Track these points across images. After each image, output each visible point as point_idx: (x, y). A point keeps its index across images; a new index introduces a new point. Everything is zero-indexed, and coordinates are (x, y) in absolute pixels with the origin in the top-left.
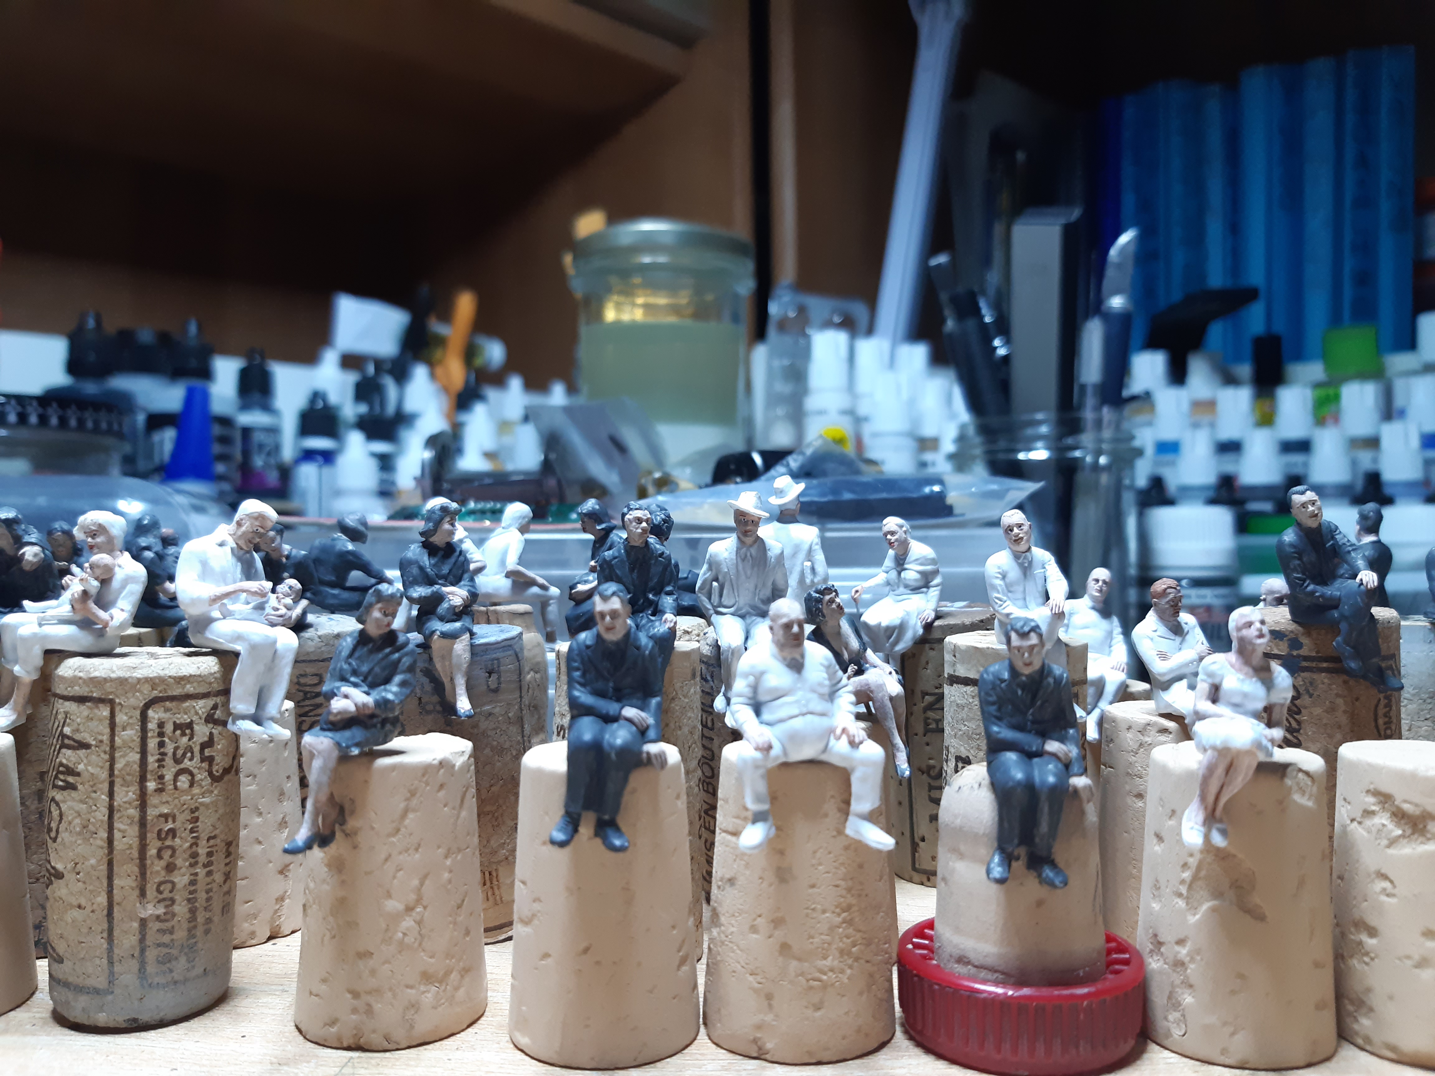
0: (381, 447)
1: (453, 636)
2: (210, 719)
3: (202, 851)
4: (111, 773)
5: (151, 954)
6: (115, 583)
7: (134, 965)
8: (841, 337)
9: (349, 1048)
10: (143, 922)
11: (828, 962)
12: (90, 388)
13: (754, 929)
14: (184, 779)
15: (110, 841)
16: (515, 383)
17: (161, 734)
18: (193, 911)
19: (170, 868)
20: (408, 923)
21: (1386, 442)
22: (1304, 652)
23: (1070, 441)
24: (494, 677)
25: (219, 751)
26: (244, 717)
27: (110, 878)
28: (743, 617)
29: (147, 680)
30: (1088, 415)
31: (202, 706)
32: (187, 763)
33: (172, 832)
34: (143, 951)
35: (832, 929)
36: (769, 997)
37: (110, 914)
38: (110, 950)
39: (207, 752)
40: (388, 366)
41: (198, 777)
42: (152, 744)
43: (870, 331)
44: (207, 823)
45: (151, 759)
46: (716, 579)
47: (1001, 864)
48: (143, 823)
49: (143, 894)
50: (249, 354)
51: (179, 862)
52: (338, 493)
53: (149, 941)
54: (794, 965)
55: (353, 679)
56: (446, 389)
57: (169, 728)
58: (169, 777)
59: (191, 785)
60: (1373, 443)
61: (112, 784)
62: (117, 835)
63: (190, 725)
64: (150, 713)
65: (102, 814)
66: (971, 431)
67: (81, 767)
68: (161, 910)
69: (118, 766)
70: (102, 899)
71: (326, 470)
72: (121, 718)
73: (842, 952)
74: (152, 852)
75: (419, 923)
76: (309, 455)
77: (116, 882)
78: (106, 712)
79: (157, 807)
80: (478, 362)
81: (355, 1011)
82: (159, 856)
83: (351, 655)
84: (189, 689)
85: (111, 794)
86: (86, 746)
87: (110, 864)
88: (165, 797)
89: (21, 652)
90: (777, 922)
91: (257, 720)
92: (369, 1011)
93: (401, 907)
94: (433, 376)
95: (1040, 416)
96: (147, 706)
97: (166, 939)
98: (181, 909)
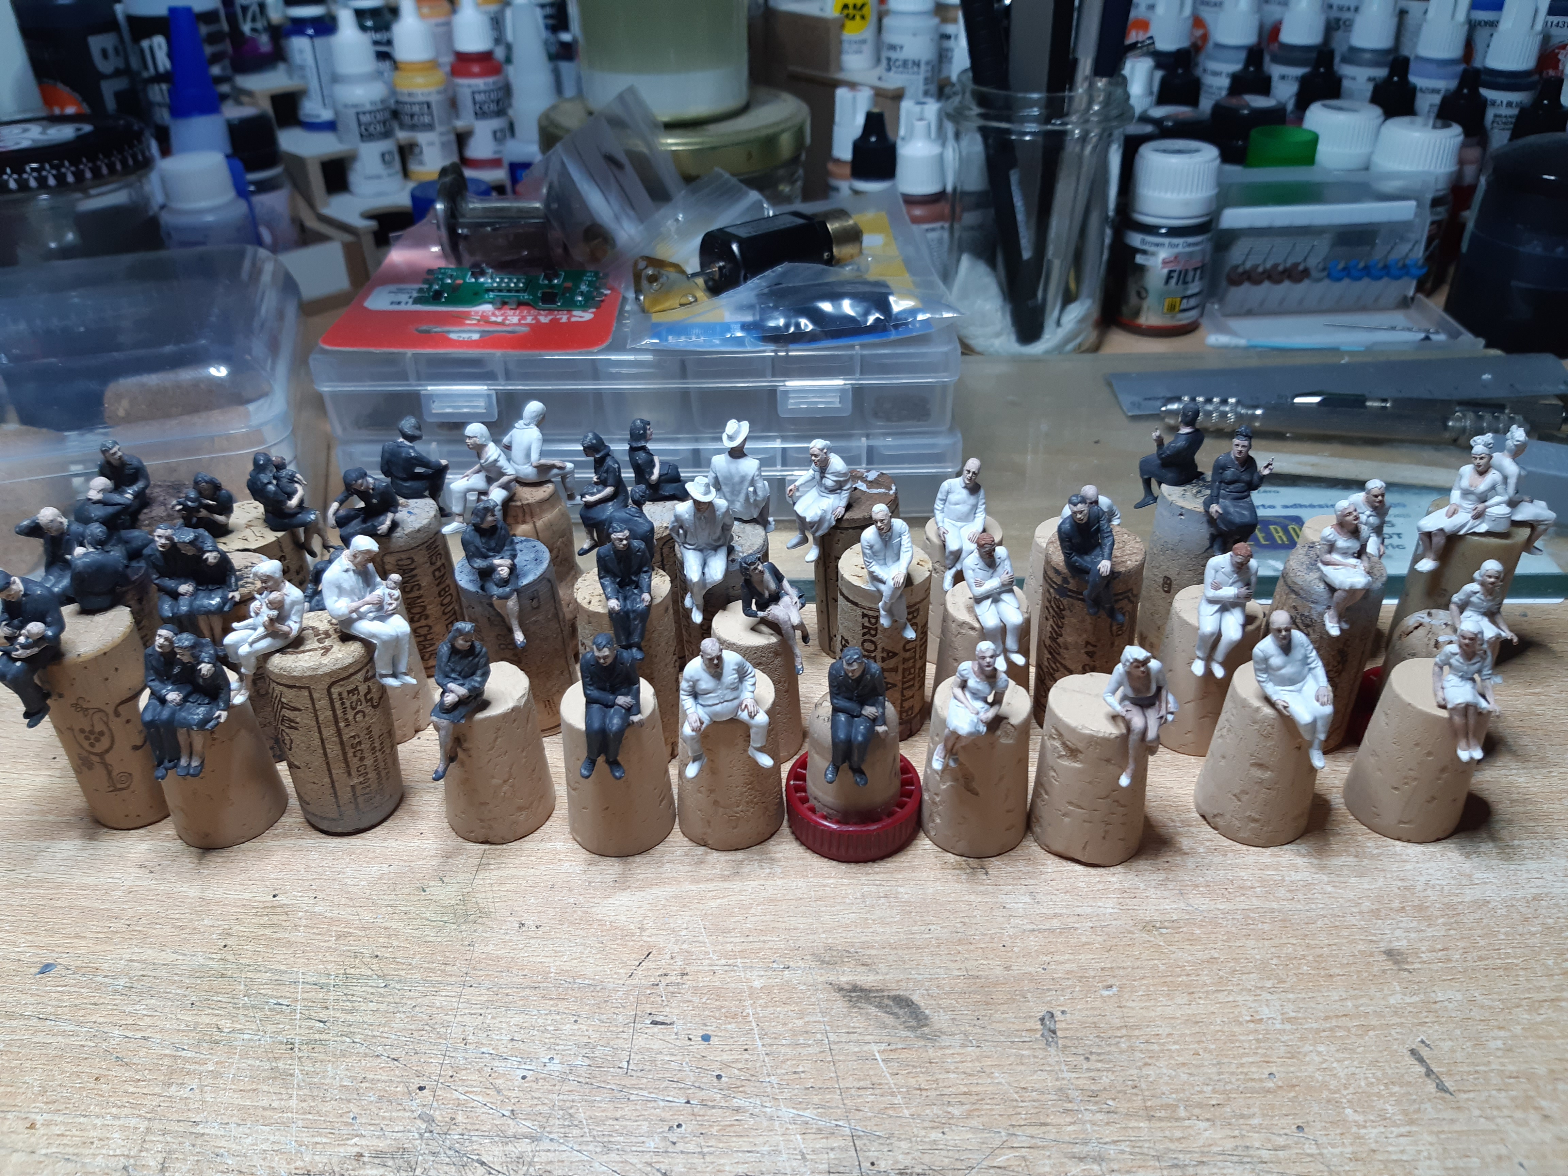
1: (506, 597)
2: (366, 679)
3: (377, 744)
4: (318, 722)
5: (360, 800)
6: (287, 606)
7: (353, 806)
9: (482, 843)
10: (353, 787)
11: (740, 808)
13: (700, 792)
14: (359, 716)
15: (325, 754)
17: (341, 699)
18: (379, 774)
19: (362, 759)
20: (506, 788)
22: (1070, 587)
24: (535, 601)
25: (375, 695)
26: (386, 676)
27: (329, 770)
28: (701, 550)
29: (326, 674)
31: (360, 676)
32: (359, 708)
33: (360, 743)
34: (356, 799)
35: (742, 794)
36: (709, 822)
37: (333, 786)
38: (337, 802)
39: (369, 697)
41: (367, 711)
42: (337, 705)
44: (376, 732)
45: (338, 712)
46: (681, 527)
47: (832, 773)
48: (342, 743)
49: (350, 774)
51: (366, 755)
52: (336, 78)
53: (358, 793)
54: (721, 810)
55: (453, 675)
57: (345, 695)
58: (351, 718)
59: (364, 717)
61: (319, 728)
62: (328, 751)
63: (356, 689)
64: (333, 690)
65: (317, 742)
67: (298, 720)
68: (361, 779)
69: (321, 719)
70: (327, 780)
72: (316, 695)
73: (748, 803)
74: (350, 755)
75: (512, 786)
76: (298, 26)
77: (333, 772)
78: (307, 693)
79: (347, 734)
81: (483, 828)
82: (355, 756)
83: (449, 660)
84: (351, 671)
85: (320, 732)
86: (300, 710)
87: (328, 764)
88: (351, 728)
89: (244, 662)
90: (711, 791)
91: (394, 675)
92: (491, 827)
93: (500, 781)
96: (330, 687)
97: (367, 790)
98: (372, 775)
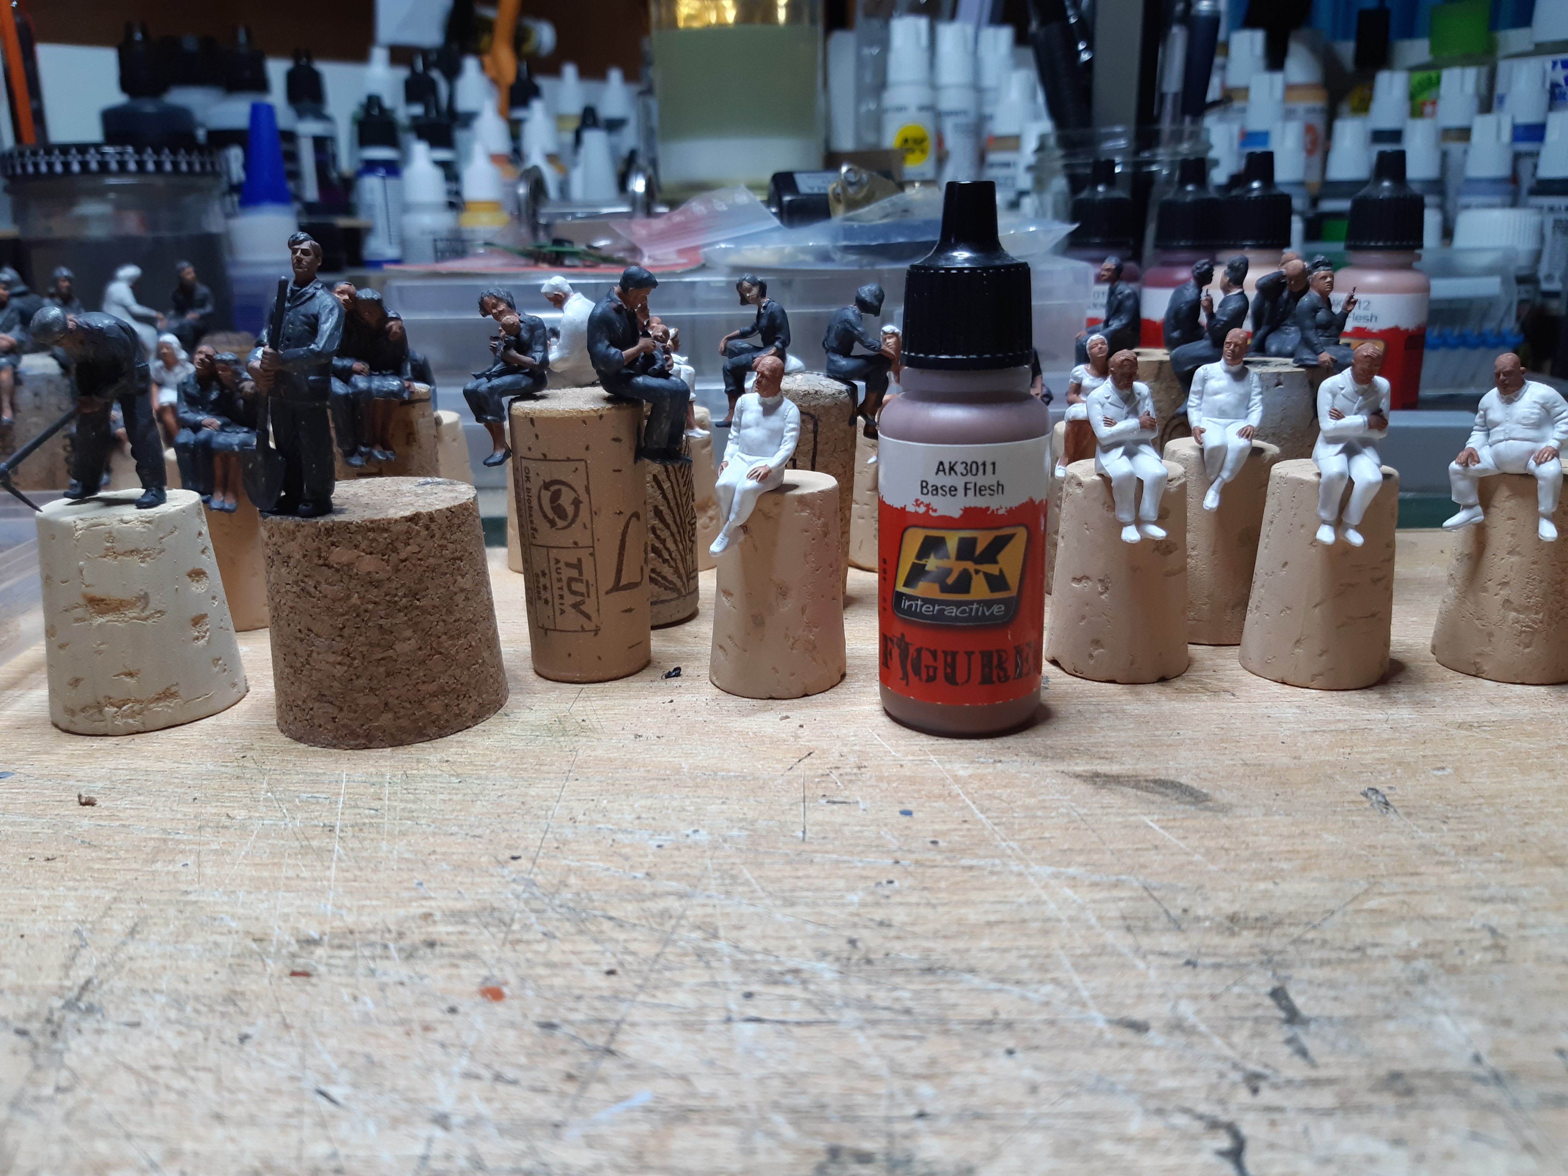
0: (443, 155)
8: (922, 23)
12: (148, 107)
16: (570, 71)
21: (1475, 136)
23: (1146, 155)
30: (1166, 125)
40: (433, 57)
43: (953, 16)
50: (296, 56)
52: (406, 208)
56: (495, 82)
60: (1464, 134)
66: (1052, 141)
71: (391, 182)
76: (371, 166)
80: (528, 48)
94: (483, 67)
95: (1118, 129)
